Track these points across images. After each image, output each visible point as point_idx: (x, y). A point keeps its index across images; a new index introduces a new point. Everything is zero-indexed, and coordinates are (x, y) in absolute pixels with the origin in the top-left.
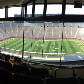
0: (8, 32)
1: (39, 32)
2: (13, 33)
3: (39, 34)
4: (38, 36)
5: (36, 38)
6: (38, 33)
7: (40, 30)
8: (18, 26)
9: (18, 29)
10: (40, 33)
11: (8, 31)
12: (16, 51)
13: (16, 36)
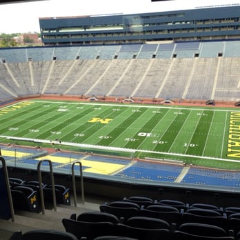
0: (14, 80)
1: (121, 79)
2: (32, 82)
3: (117, 83)
4: (112, 90)
5: (102, 97)
6: (116, 79)
7: (126, 71)
8: (55, 58)
9: (52, 68)
10: (122, 82)
11: (15, 77)
12: (13, 140)
13: (43, 92)
